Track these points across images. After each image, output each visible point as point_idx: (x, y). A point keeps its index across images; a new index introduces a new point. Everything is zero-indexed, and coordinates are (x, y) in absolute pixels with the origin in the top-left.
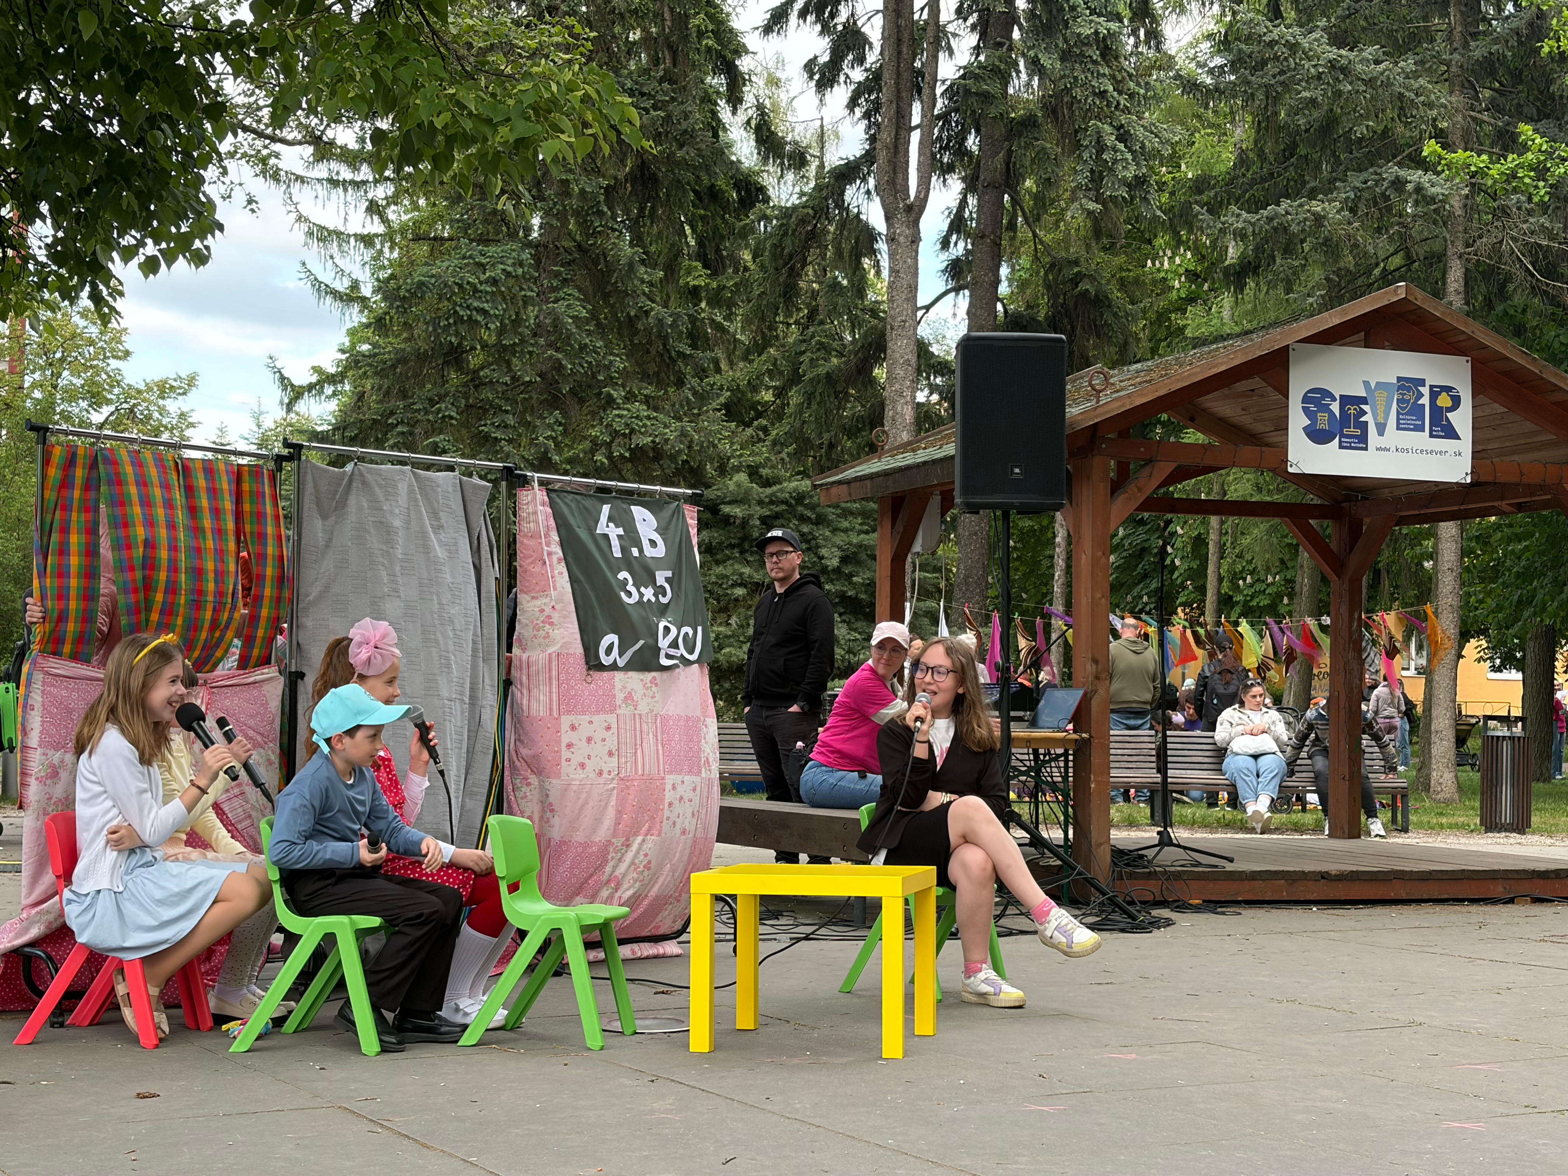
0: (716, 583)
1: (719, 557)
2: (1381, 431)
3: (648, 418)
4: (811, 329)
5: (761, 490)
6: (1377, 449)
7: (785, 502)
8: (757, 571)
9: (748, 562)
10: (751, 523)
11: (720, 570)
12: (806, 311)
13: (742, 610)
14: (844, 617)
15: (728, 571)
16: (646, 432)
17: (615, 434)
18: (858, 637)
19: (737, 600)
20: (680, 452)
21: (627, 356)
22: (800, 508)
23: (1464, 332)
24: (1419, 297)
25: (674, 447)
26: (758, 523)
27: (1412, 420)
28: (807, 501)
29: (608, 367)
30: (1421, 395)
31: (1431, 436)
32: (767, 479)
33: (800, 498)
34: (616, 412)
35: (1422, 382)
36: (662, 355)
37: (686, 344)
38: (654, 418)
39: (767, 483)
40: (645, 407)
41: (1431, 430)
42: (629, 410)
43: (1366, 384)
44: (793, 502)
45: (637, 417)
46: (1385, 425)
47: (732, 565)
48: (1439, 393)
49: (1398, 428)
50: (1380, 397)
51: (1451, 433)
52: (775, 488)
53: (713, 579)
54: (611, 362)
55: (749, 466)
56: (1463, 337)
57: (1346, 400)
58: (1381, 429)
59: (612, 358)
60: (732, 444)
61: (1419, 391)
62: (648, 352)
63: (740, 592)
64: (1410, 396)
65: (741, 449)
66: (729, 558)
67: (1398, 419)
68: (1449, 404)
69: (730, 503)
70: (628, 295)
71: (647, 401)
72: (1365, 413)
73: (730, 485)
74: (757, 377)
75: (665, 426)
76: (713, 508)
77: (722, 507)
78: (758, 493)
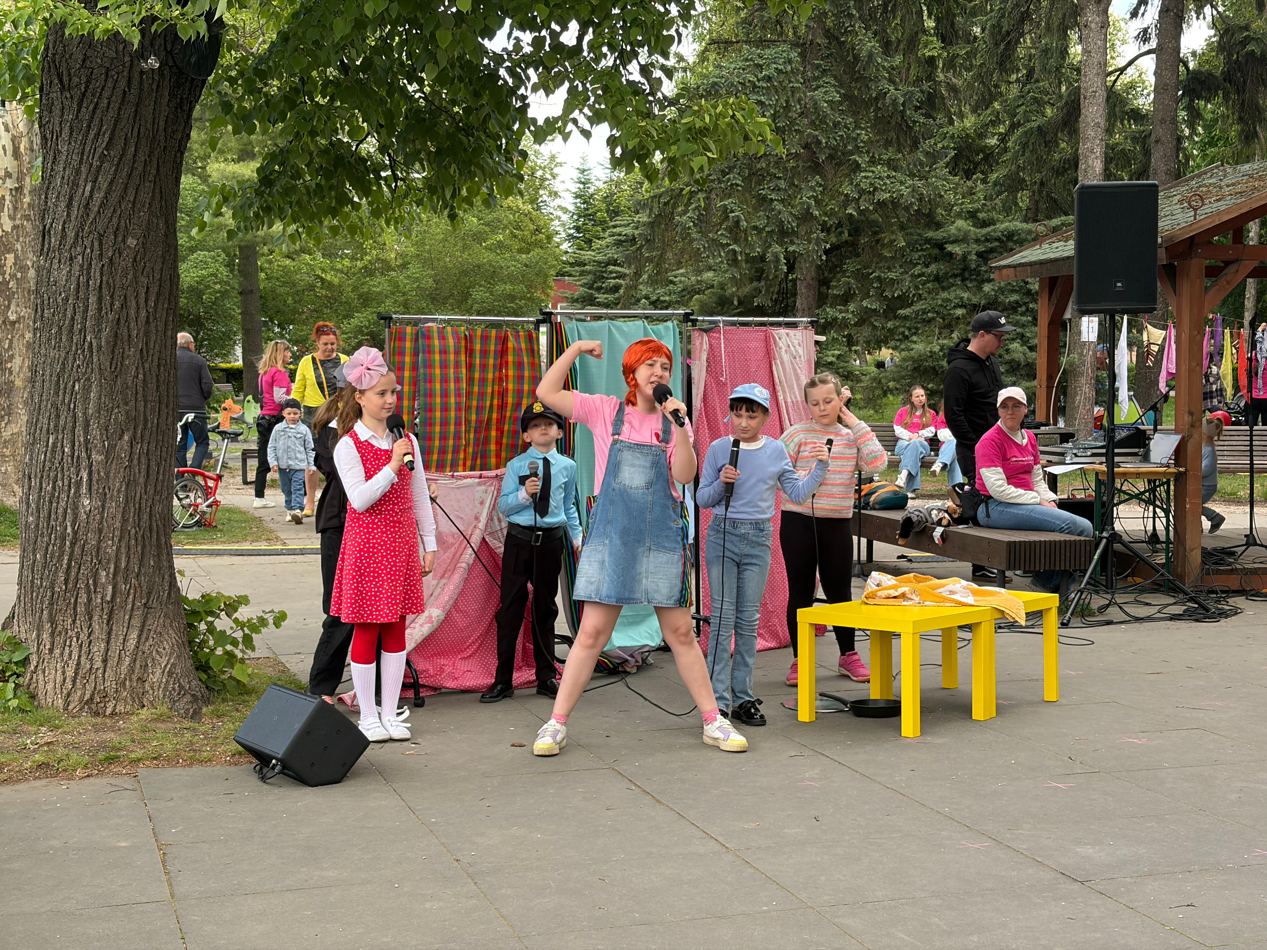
0: (941, 305)
1: (944, 284)
3: (889, 177)
4: (1028, 87)
5: (978, 231)
7: (998, 239)
9: (968, 288)
10: (969, 258)
11: (945, 295)
12: (1024, 72)
15: (952, 296)
16: (886, 189)
17: (862, 192)
19: (958, 318)
20: (912, 203)
21: (871, 128)
25: (907, 201)
26: (974, 257)
29: (855, 139)
32: (984, 221)
33: (1010, 235)
34: (863, 174)
36: (901, 125)
38: (893, 177)
39: (984, 224)
40: (886, 169)
42: (873, 172)
44: (1004, 239)
45: (879, 178)
47: (955, 291)
52: (991, 228)
53: (940, 302)
54: (858, 135)
59: (858, 132)
63: (960, 312)
65: (963, 198)
66: (953, 285)
69: (953, 242)
70: (871, 80)
71: (889, 163)
73: (952, 229)
74: (982, 127)
75: (902, 183)
76: (940, 245)
77: (946, 246)
78: (975, 234)
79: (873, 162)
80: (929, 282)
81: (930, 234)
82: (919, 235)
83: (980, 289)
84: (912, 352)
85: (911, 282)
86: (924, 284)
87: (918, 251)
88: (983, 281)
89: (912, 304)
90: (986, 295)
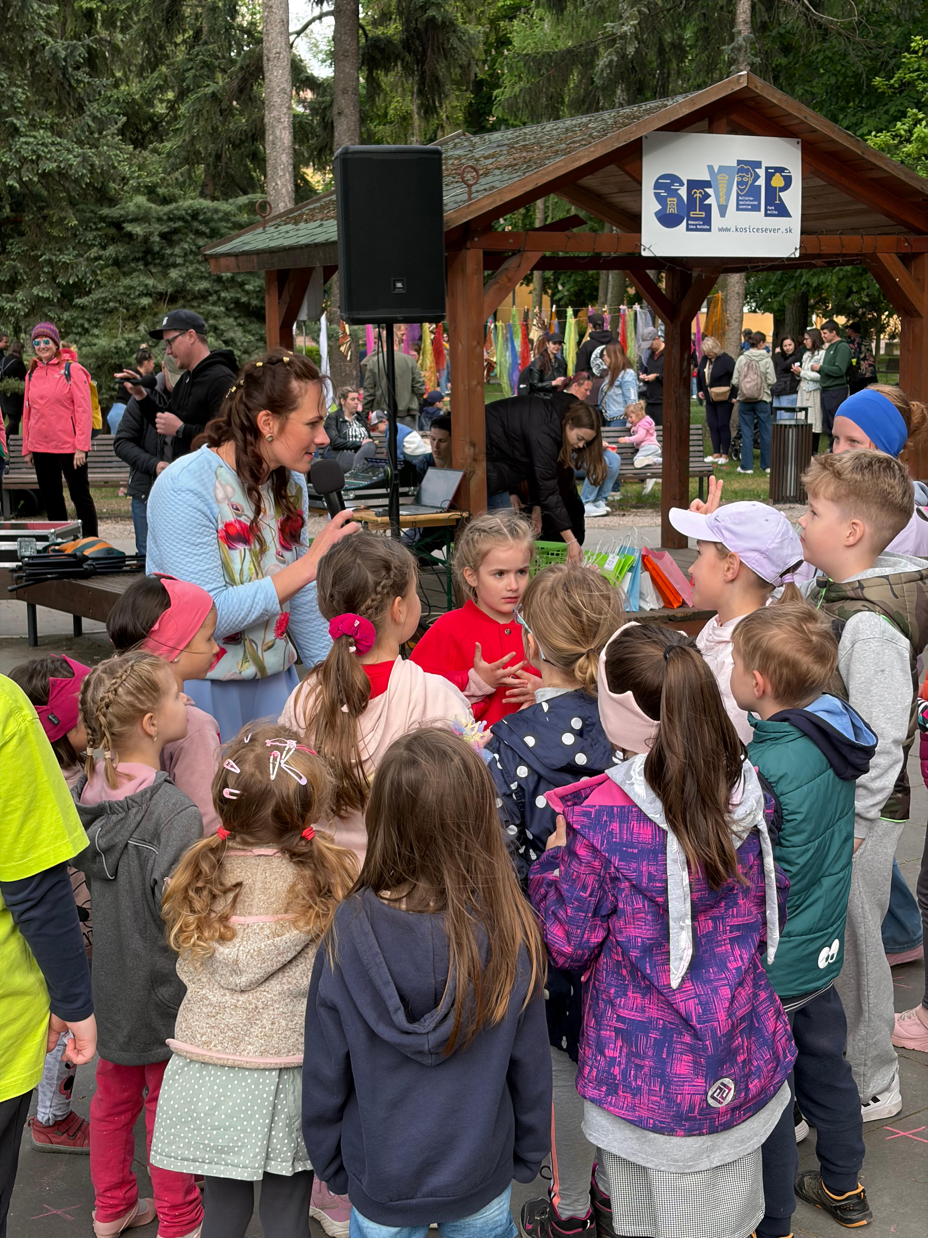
0: (125, 294)
1: (125, 269)
2: (723, 213)
3: (53, 144)
4: (197, 48)
5: (159, 208)
6: (720, 230)
7: (182, 218)
8: (160, 281)
9: (152, 273)
10: (152, 239)
11: (127, 281)
12: (191, 32)
13: (149, 317)
14: (239, 321)
15: (135, 283)
16: (52, 157)
17: (23, 160)
18: (253, 339)
19: (144, 308)
20: (83, 175)
21: (28, 85)
22: (195, 224)
23: (797, 118)
24: (759, 85)
25: (77, 172)
26: (157, 239)
27: (750, 201)
28: (201, 218)
29: (11, 98)
30: (757, 177)
31: (766, 215)
32: (165, 198)
33: (195, 215)
34: (23, 139)
35: (758, 164)
36: (62, 84)
37: (85, 72)
38: (59, 144)
39: (165, 201)
40: (49, 134)
41: (766, 210)
42: (35, 137)
43: (710, 168)
44: (189, 218)
45: (43, 144)
46: (726, 206)
47: (138, 277)
48: (773, 174)
49: (738, 209)
50: (723, 179)
51: (783, 212)
52: (173, 206)
53: (122, 290)
54: (14, 93)
55: (146, 187)
56: (797, 121)
57: (693, 185)
58: (723, 211)
59: (14, 89)
60: (131, 166)
61: (756, 173)
62: (49, 81)
63: (145, 301)
64: (748, 179)
65: (140, 170)
66: (135, 270)
67: (738, 200)
68: (782, 184)
69: (132, 221)
70: (25, 29)
71: (52, 128)
72: (709, 196)
73: (131, 207)
74: (150, 92)
75: (69, 151)
76: (117, 224)
77: (125, 225)
78: (156, 211)
79: (33, 125)
80: (107, 266)
81: (105, 211)
82: (92, 211)
83: (165, 275)
84: (95, 348)
85: (87, 266)
86: (101, 269)
87: (92, 230)
88: (168, 266)
89: (89, 293)
90: (173, 283)
